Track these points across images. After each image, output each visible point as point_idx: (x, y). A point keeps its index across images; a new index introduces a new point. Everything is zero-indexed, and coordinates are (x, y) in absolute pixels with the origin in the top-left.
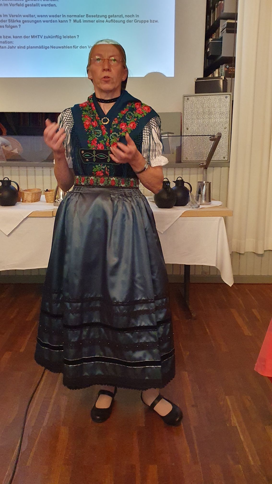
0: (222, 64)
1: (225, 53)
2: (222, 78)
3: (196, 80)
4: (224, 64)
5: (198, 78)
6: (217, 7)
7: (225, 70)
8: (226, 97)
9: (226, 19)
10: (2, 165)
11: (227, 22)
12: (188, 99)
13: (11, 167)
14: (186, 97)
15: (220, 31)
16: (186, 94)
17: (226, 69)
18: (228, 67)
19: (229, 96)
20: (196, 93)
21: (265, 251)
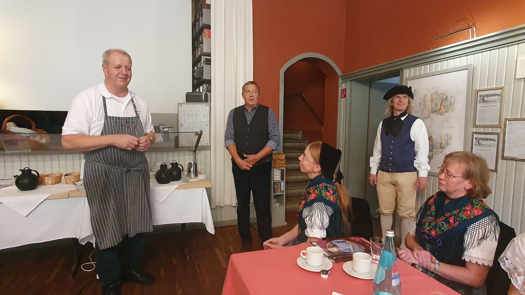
0: (204, 84)
1: (205, 77)
2: (204, 93)
3: (186, 94)
6: (199, 48)
7: (206, 88)
8: (207, 106)
9: (205, 56)
11: (206, 58)
12: (181, 106)
14: (180, 104)
15: (202, 62)
16: (180, 102)
18: (207, 85)
19: (208, 105)
20: (187, 102)
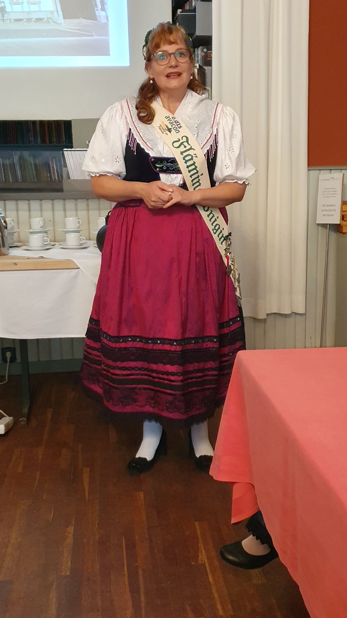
0: (198, 47)
1: (199, 32)
2: (196, 67)
4: (200, 47)
7: (202, 56)
17: (203, 54)
18: (205, 50)
21: (268, 315)
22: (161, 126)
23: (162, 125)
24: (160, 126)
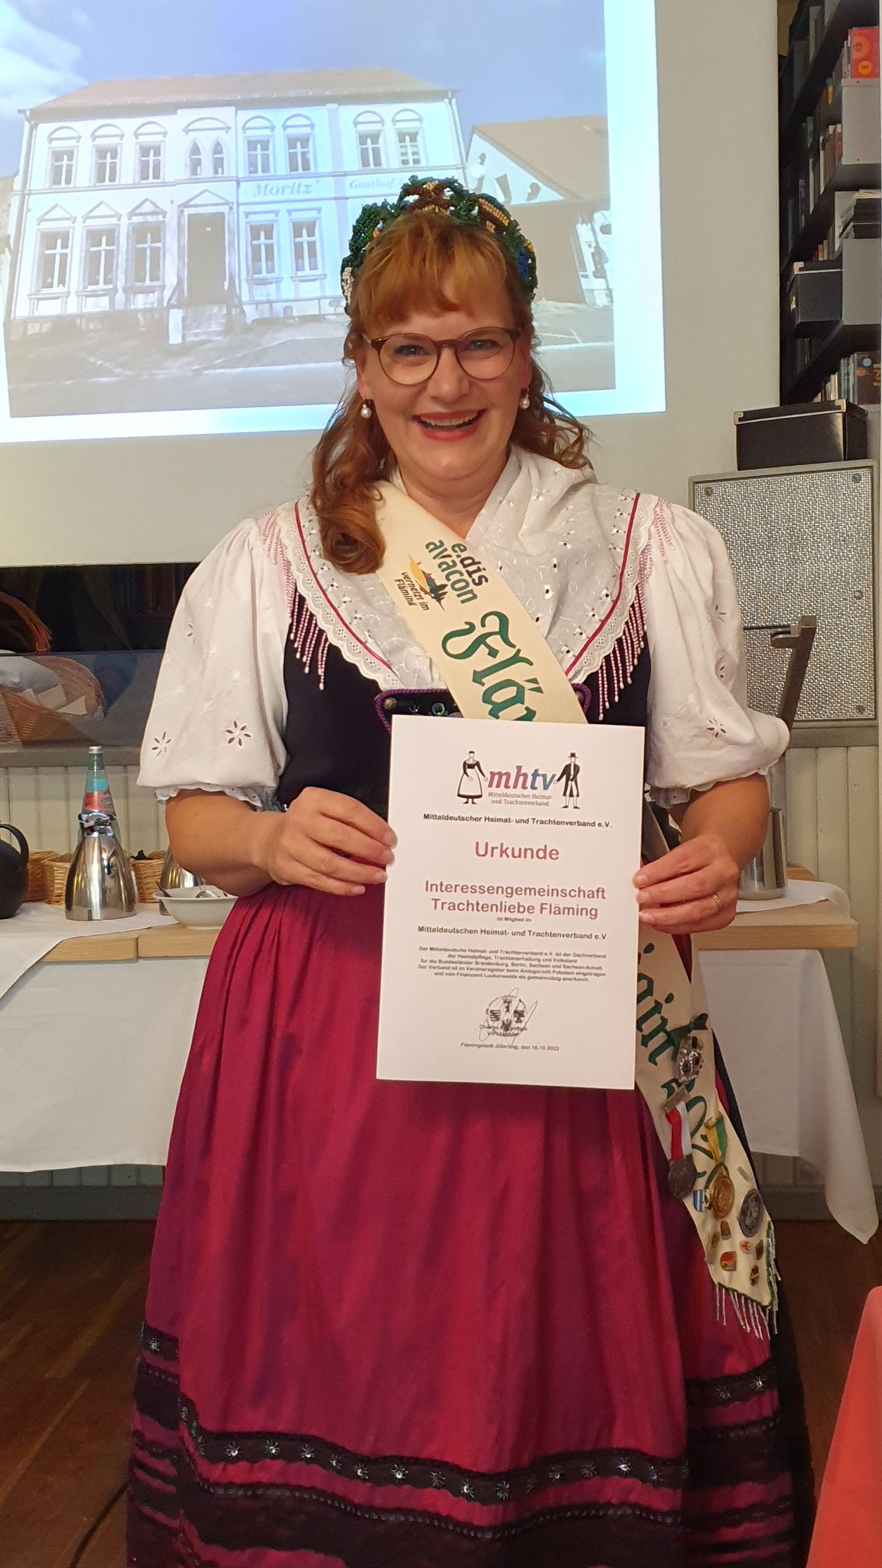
0: (847, 355)
2: (839, 407)
3: (740, 420)
4: (853, 352)
5: (745, 413)
6: (824, 149)
7: (859, 378)
8: (857, 479)
9: (855, 187)
10: (6, 764)
11: (858, 199)
12: (708, 492)
13: (35, 767)
14: (702, 485)
15: (837, 232)
16: (705, 471)
17: (862, 373)
18: (867, 362)
19: (865, 473)
20: (740, 468)
22: (406, 577)
23: (410, 575)
24: (402, 577)
